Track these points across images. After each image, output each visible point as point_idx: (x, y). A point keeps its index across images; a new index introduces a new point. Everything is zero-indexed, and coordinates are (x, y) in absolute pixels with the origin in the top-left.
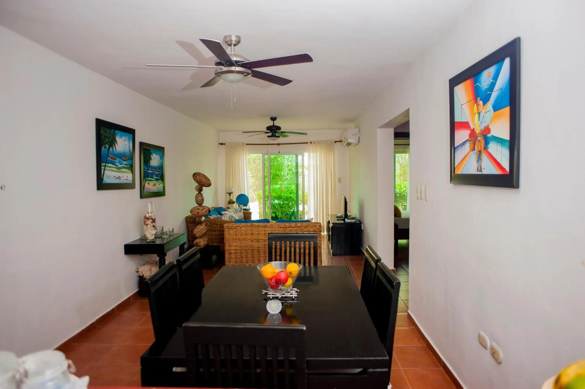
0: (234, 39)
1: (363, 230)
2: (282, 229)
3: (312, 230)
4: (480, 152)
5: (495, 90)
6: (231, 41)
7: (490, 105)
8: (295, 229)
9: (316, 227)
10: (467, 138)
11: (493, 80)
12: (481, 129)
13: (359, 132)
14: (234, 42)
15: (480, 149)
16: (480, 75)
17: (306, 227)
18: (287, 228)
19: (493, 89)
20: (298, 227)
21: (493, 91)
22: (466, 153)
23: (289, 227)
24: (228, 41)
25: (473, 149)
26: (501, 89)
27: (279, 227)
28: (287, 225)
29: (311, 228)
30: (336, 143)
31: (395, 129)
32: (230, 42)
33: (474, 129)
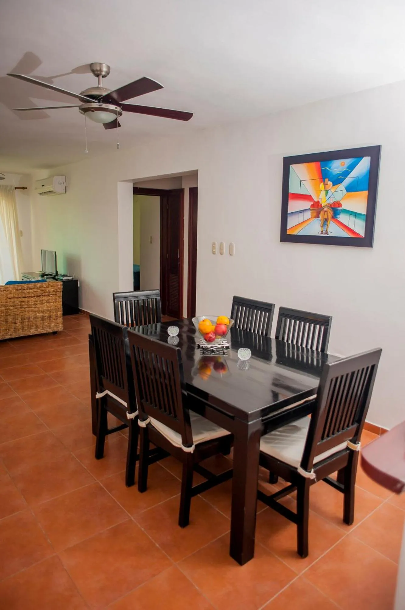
0: (105, 69)
1: (79, 287)
2: (18, 291)
3: (53, 290)
4: (326, 220)
5: (350, 176)
6: (101, 70)
7: (342, 187)
8: (34, 290)
9: (57, 286)
10: (309, 207)
11: (347, 168)
12: (329, 202)
13: (66, 182)
14: (103, 73)
15: (326, 217)
16: (330, 162)
17: (46, 287)
18: (24, 289)
19: (348, 176)
20: (37, 288)
21: (348, 177)
22: (305, 219)
23: (27, 289)
24: (97, 71)
25: (318, 216)
26: (357, 178)
27: (16, 290)
28: (25, 286)
29: (52, 288)
30: (16, 189)
31: (134, 184)
32: (99, 72)
33: (318, 202)
